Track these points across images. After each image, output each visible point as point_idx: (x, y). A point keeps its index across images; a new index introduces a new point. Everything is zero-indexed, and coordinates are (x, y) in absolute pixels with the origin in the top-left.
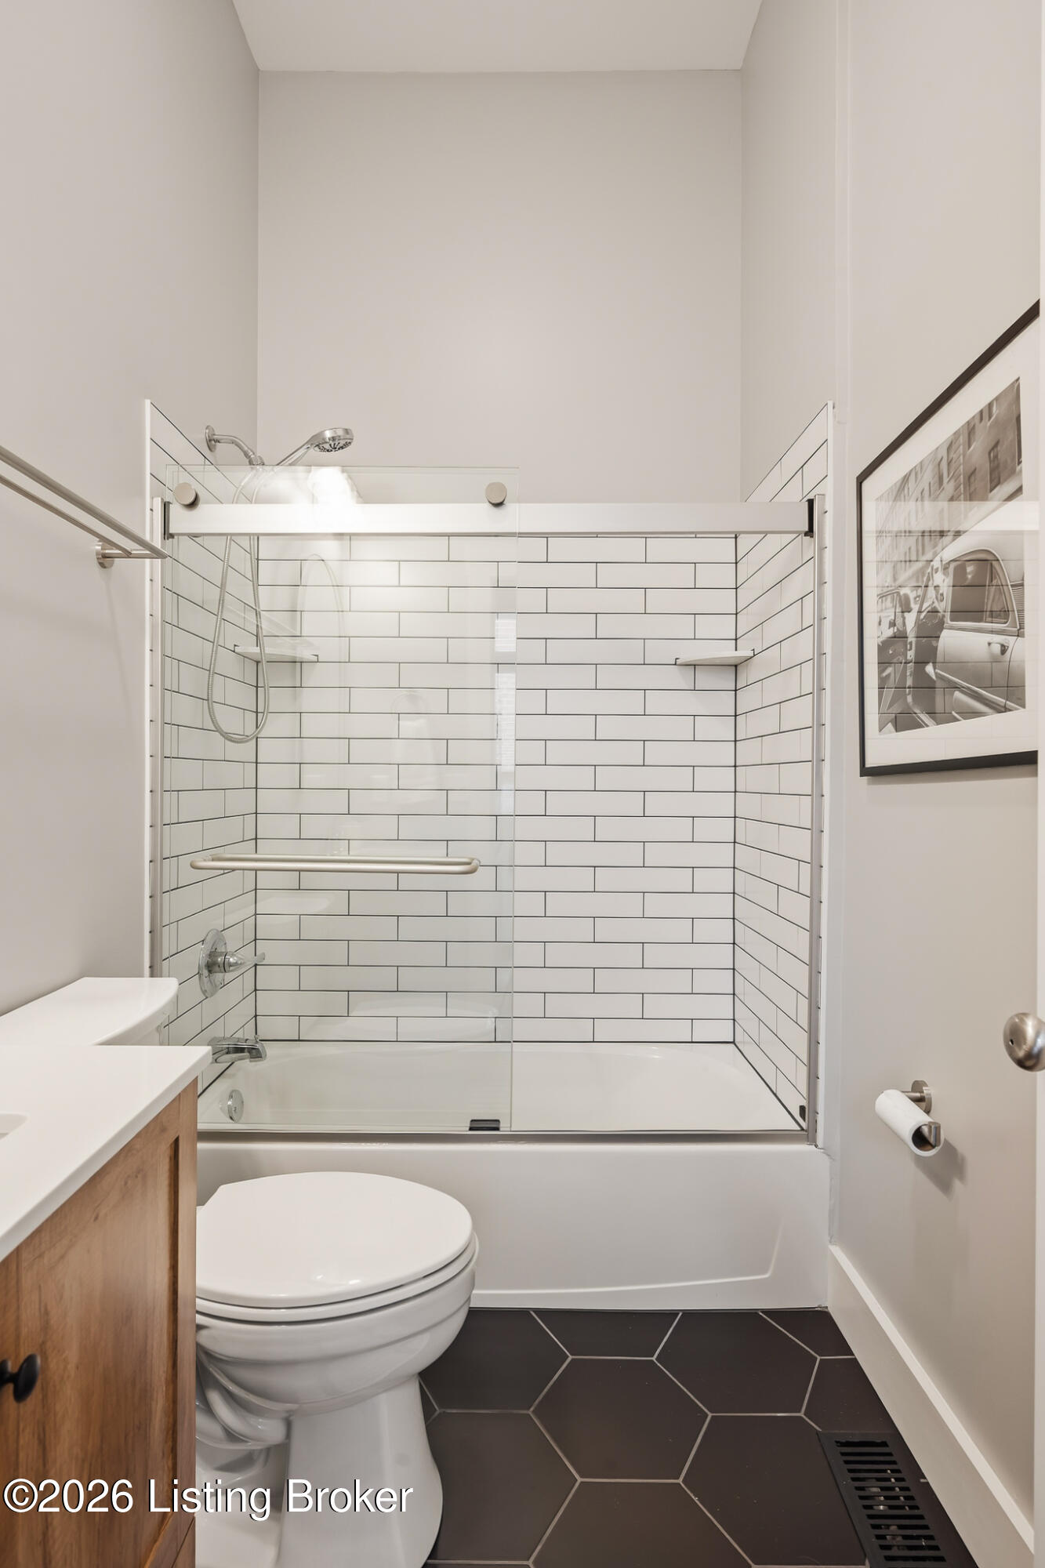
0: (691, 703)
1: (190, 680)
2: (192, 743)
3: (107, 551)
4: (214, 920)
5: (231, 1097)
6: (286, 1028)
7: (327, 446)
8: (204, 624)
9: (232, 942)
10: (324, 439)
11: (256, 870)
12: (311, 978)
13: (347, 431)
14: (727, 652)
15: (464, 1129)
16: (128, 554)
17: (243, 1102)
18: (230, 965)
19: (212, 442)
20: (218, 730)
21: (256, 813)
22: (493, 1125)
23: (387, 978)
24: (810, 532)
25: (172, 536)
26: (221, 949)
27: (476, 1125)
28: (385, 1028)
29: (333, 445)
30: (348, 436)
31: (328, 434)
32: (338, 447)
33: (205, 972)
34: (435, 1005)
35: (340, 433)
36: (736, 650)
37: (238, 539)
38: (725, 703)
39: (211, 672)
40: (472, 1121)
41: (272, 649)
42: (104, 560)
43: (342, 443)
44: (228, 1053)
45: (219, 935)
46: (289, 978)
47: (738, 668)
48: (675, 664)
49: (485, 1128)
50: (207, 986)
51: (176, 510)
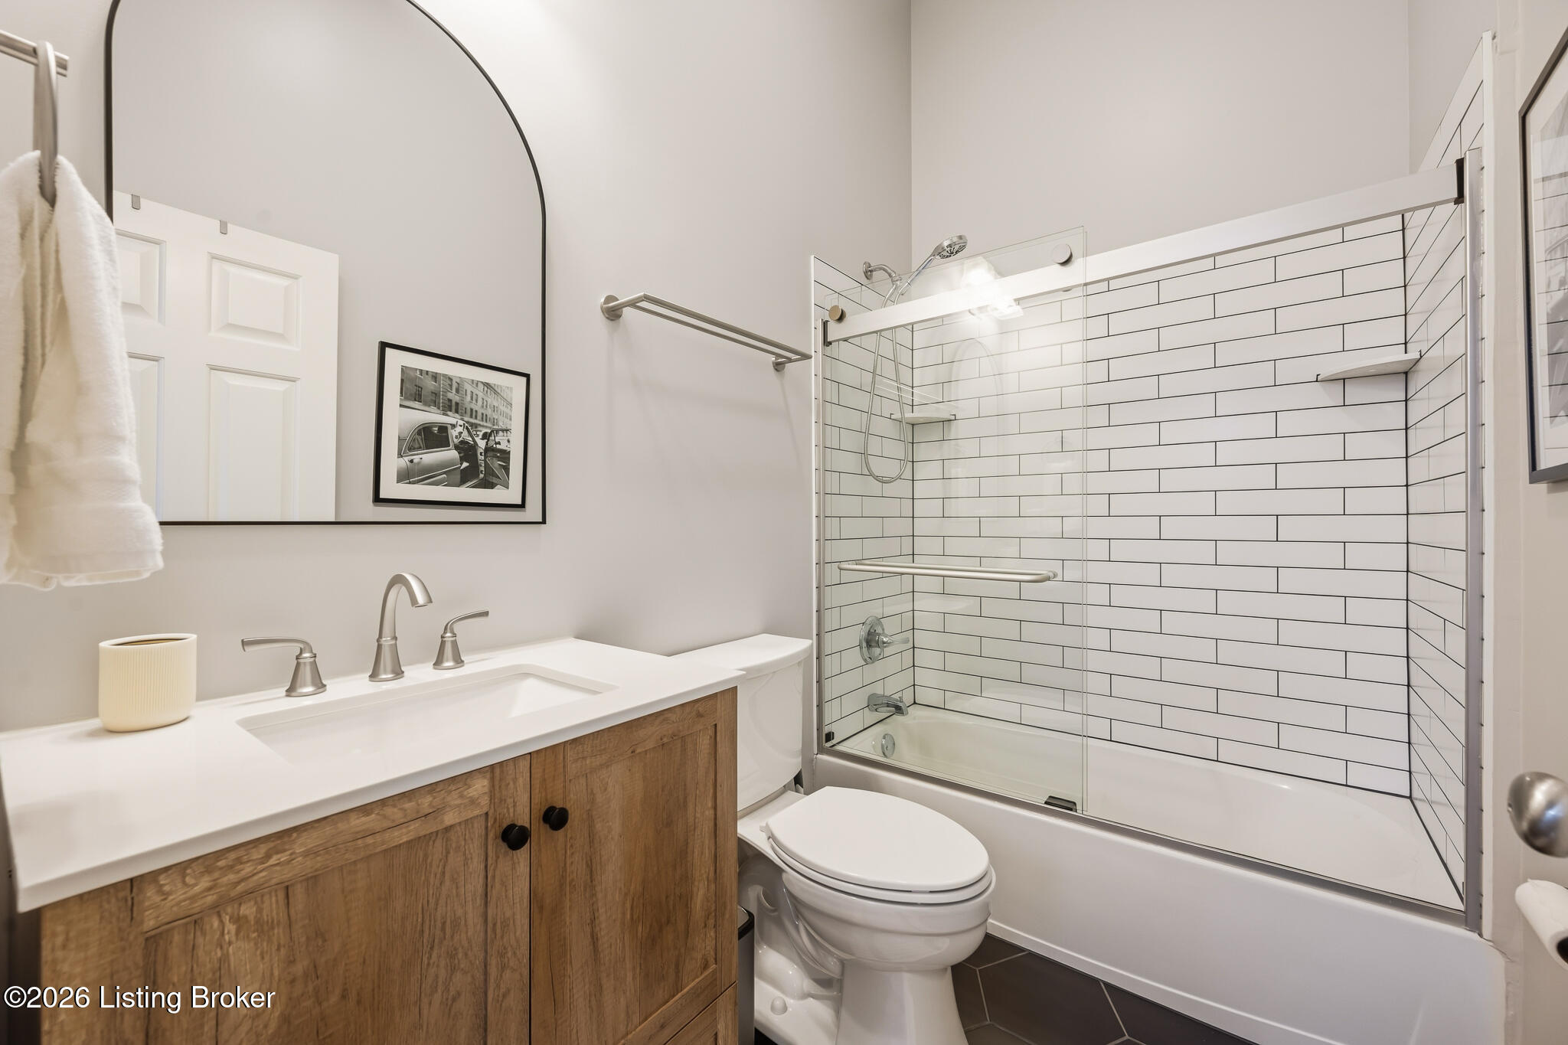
0: (1342, 420)
1: (850, 441)
2: (850, 484)
3: (779, 360)
4: (875, 610)
5: (884, 738)
6: (934, 698)
7: (945, 253)
8: (862, 400)
9: (890, 627)
10: (943, 248)
11: (913, 575)
12: (953, 662)
13: (960, 237)
14: (1396, 356)
15: (1040, 801)
16: (790, 360)
17: (894, 744)
18: (884, 643)
19: (869, 273)
20: (871, 474)
21: (913, 536)
22: (1070, 806)
23: (1012, 671)
24: (1460, 199)
25: (830, 343)
26: (879, 630)
27: (1052, 801)
28: (1011, 711)
29: (951, 251)
30: (962, 241)
31: (946, 244)
32: (954, 252)
33: (864, 645)
34: (1054, 699)
35: (955, 240)
36: (1406, 353)
37: (883, 333)
38: (1394, 415)
39: (867, 433)
40: (1050, 797)
41: (919, 414)
42: (778, 367)
43: (957, 247)
44: (888, 706)
45: (879, 621)
46: (935, 660)
47: (1409, 376)
48: (1317, 381)
49: (1061, 806)
50: (866, 655)
51: (832, 326)
